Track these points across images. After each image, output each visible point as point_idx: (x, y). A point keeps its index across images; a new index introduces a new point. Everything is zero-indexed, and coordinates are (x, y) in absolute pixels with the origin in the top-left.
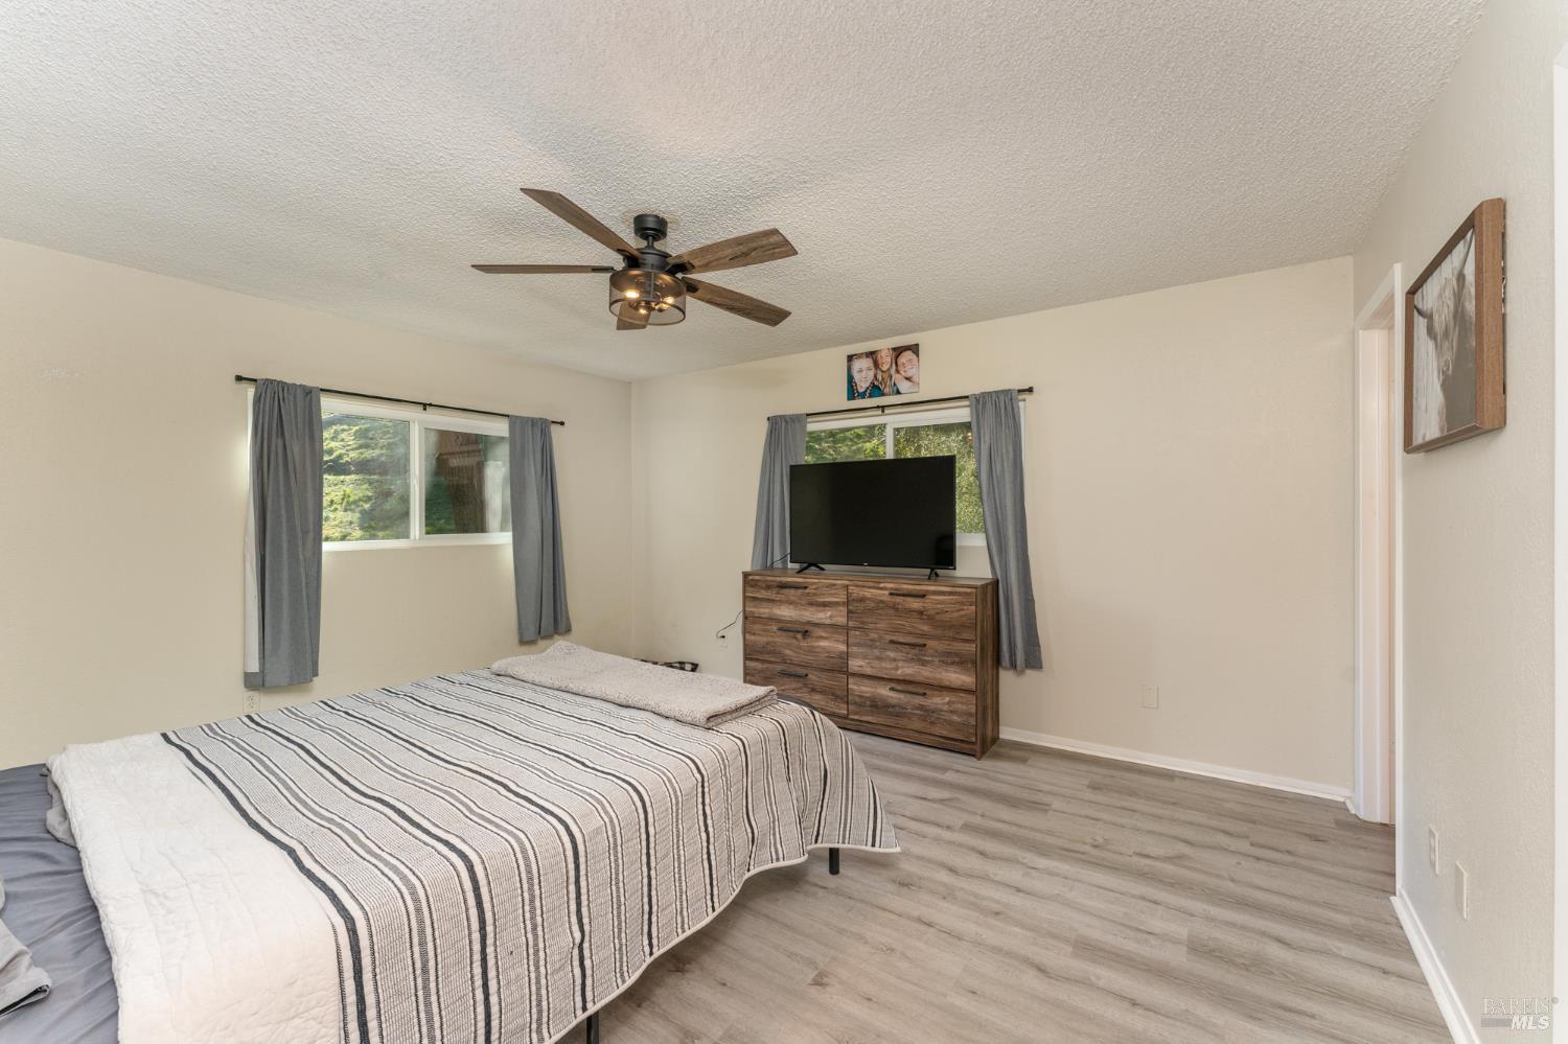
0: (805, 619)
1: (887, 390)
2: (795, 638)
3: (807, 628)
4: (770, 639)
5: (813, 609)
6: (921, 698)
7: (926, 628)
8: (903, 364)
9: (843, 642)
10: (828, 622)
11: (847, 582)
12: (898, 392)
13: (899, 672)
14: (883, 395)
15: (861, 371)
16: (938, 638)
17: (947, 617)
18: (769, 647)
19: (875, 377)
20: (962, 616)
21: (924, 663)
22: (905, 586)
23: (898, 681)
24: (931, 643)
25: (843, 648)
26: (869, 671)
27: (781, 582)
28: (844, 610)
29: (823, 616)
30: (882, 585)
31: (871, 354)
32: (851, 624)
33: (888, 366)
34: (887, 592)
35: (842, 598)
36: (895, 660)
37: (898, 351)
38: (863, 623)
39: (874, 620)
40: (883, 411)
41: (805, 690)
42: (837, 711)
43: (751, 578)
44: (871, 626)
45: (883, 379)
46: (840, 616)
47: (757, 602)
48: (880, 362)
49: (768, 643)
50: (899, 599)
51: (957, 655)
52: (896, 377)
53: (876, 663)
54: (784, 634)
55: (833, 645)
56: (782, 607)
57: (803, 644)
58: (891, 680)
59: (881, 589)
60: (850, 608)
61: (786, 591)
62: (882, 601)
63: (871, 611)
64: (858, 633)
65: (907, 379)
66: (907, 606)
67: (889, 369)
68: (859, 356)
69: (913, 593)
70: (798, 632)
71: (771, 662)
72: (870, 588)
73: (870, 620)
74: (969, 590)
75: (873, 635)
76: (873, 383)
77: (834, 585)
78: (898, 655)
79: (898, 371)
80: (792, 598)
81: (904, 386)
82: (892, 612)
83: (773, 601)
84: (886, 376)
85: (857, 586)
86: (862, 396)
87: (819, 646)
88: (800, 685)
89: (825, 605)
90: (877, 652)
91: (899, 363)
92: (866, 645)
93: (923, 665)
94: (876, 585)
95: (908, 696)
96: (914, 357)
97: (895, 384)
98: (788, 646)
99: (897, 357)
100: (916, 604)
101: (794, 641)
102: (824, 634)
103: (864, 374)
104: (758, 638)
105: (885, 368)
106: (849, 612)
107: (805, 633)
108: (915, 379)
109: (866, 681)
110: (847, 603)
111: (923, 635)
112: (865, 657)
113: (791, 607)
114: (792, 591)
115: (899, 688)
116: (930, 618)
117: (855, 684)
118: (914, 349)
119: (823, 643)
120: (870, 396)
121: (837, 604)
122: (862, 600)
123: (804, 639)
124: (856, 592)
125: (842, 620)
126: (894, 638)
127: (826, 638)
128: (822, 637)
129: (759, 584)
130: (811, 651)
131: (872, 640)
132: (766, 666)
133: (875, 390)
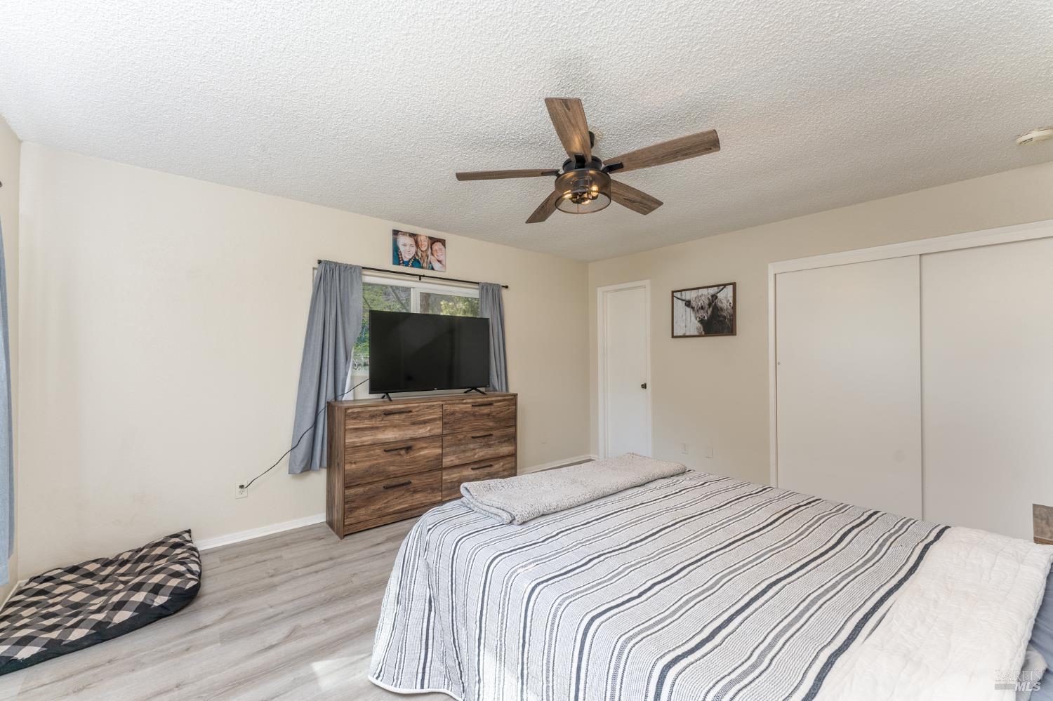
0: (408, 437)
1: (425, 265)
2: (399, 455)
3: (410, 443)
4: (372, 463)
5: (414, 427)
6: (489, 469)
7: (491, 424)
8: (436, 250)
9: (439, 447)
10: (428, 435)
11: (441, 403)
12: (433, 269)
13: (476, 456)
14: (422, 267)
15: (405, 245)
16: (496, 428)
17: (501, 415)
18: (372, 470)
19: (416, 253)
20: (509, 413)
21: (490, 446)
22: (479, 400)
23: (475, 463)
24: (494, 432)
25: (439, 451)
26: (457, 462)
27: (385, 410)
28: (440, 423)
29: (423, 431)
30: (465, 401)
31: (413, 235)
32: (445, 432)
33: (426, 248)
34: (469, 405)
35: (438, 414)
36: (473, 449)
37: (433, 241)
38: (454, 429)
39: (460, 426)
40: (420, 279)
41: (407, 494)
42: (434, 500)
43: (350, 411)
44: (459, 430)
45: (422, 256)
46: (438, 428)
47: (360, 433)
48: (420, 244)
49: (370, 467)
50: (477, 409)
51: (506, 436)
52: (430, 257)
53: (462, 456)
54: (389, 454)
55: (433, 451)
56: (386, 433)
57: (407, 457)
58: (470, 464)
59: (466, 403)
60: (445, 420)
61: (391, 417)
62: (466, 412)
63: (458, 421)
64: (450, 438)
65: (438, 261)
66: (481, 412)
67: (426, 251)
68: (404, 234)
69: (485, 403)
70: (401, 449)
71: (373, 483)
72: (457, 404)
73: (458, 426)
74: (511, 397)
75: (460, 437)
76: (414, 257)
77: (433, 406)
78: (476, 446)
79: (432, 254)
80: (396, 422)
81: (436, 265)
82: (472, 418)
83: (377, 428)
84: (424, 254)
85: (450, 404)
86: (406, 264)
87: (419, 456)
88: (403, 492)
89: (425, 422)
90: (462, 447)
91: (434, 249)
92: (456, 445)
93: (490, 447)
94: (461, 401)
95: (481, 470)
96: (442, 247)
97: (430, 263)
98: (392, 463)
99: (432, 244)
100: (486, 410)
101: (398, 457)
102: (425, 445)
103: (407, 248)
104: (359, 465)
105: (424, 249)
106: (444, 424)
107: (408, 449)
108: (444, 263)
109: (455, 470)
110: (442, 418)
111: (491, 429)
112: (454, 453)
113: (395, 429)
114: (397, 416)
115: (476, 466)
116: (494, 417)
117: (447, 475)
118: (443, 242)
119: (423, 453)
120: (412, 266)
121: (434, 420)
122: (453, 413)
123: (407, 453)
124: (449, 408)
125: (438, 431)
126: (474, 435)
127: (426, 448)
128: (423, 448)
129: (362, 415)
130: (414, 461)
131: (460, 440)
132: (368, 488)
133: (416, 262)
